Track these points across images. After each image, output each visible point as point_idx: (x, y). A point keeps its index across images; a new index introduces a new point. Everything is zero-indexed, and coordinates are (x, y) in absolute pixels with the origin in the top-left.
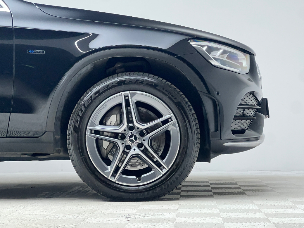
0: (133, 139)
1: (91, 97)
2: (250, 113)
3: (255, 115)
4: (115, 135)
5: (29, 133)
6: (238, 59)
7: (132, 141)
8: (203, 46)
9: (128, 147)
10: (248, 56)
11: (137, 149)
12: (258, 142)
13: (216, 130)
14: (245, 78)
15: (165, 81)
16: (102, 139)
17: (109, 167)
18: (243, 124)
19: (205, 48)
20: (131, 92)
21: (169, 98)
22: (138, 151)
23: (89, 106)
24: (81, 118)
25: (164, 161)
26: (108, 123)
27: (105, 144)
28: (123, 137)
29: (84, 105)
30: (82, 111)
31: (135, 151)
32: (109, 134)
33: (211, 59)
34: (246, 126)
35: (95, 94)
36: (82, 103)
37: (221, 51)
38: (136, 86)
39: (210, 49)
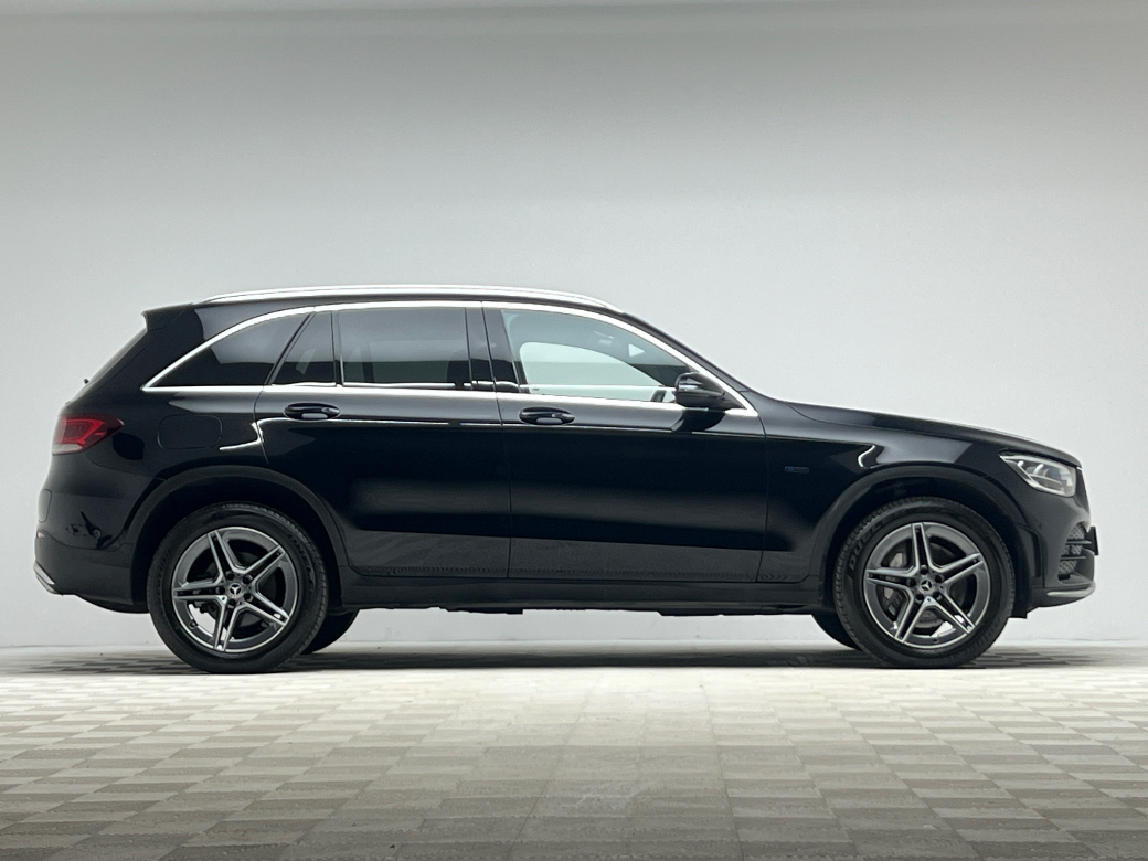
0: (927, 586)
1: (871, 530)
2: (1077, 550)
3: (1083, 553)
4: (903, 581)
5: (786, 577)
6: (1060, 475)
7: (925, 589)
8: (1017, 461)
9: (921, 597)
10: (1074, 469)
11: (932, 600)
12: (1089, 590)
13: (1038, 574)
14: (1072, 503)
15: (962, 506)
16: (884, 586)
17: (895, 623)
18: (1069, 566)
19: (1020, 464)
20: (926, 523)
21: (976, 532)
22: (933, 602)
23: (868, 541)
24: (858, 558)
25: (969, 615)
26: (892, 564)
27: (889, 593)
28: (913, 583)
29: (862, 540)
30: (858, 548)
31: (929, 602)
32: (894, 579)
33: (1028, 478)
34: (1072, 568)
35: (877, 525)
36: (858, 537)
37: (1040, 466)
38: (932, 516)
39: (1027, 464)
